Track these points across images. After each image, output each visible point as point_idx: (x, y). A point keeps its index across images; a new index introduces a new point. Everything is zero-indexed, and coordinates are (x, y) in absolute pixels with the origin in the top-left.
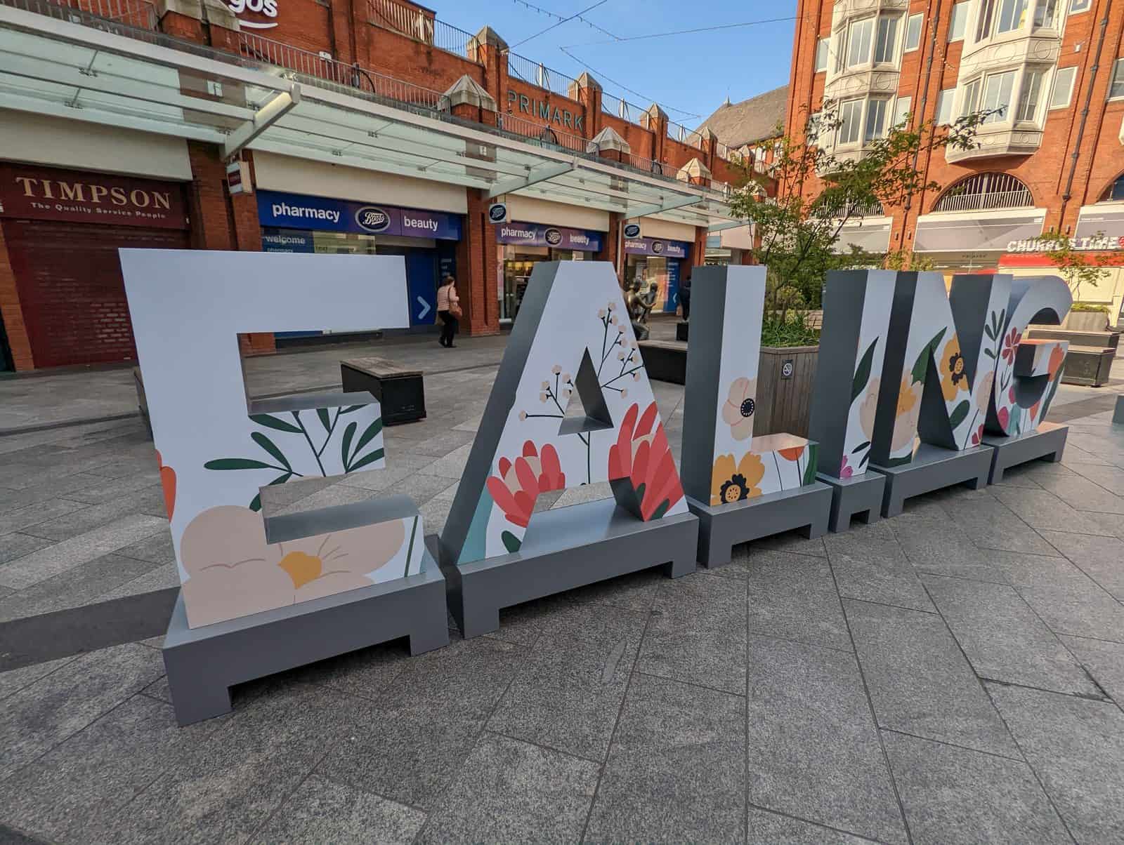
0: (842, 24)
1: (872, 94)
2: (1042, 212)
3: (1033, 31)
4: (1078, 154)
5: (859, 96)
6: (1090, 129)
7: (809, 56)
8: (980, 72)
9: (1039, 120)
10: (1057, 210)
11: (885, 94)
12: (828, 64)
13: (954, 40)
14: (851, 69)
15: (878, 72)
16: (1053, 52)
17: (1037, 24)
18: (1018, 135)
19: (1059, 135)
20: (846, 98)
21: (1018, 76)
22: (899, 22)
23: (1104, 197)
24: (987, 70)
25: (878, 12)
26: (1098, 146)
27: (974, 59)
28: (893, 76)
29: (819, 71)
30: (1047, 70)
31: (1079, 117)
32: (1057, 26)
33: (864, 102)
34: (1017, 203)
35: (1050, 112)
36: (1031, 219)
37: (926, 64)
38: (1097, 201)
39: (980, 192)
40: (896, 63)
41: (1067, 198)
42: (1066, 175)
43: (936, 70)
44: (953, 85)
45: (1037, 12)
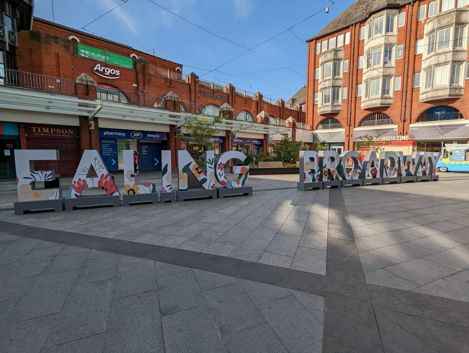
0: (322, 64)
1: (333, 87)
2: (396, 126)
3: (384, 65)
4: (406, 106)
5: (329, 87)
6: (409, 97)
7: (312, 74)
8: (368, 79)
9: (391, 94)
10: (401, 125)
11: (338, 86)
12: (319, 77)
13: (360, 68)
14: (325, 78)
15: (334, 79)
16: (393, 71)
17: (385, 63)
18: (384, 100)
19: (399, 99)
20: (325, 88)
21: (381, 80)
22: (341, 63)
23: (418, 120)
24: (370, 78)
25: (333, 60)
26: (413, 103)
27: (366, 74)
28: (340, 80)
29: (316, 79)
30: (391, 78)
31: (404, 94)
32: (393, 63)
33: (331, 89)
34: (388, 123)
35: (395, 92)
36: (393, 129)
37: (351, 76)
38: (415, 122)
39: (375, 119)
40: (341, 76)
41: (404, 121)
42: (403, 113)
43: (355, 78)
44: (361, 83)
45: (384, 59)
